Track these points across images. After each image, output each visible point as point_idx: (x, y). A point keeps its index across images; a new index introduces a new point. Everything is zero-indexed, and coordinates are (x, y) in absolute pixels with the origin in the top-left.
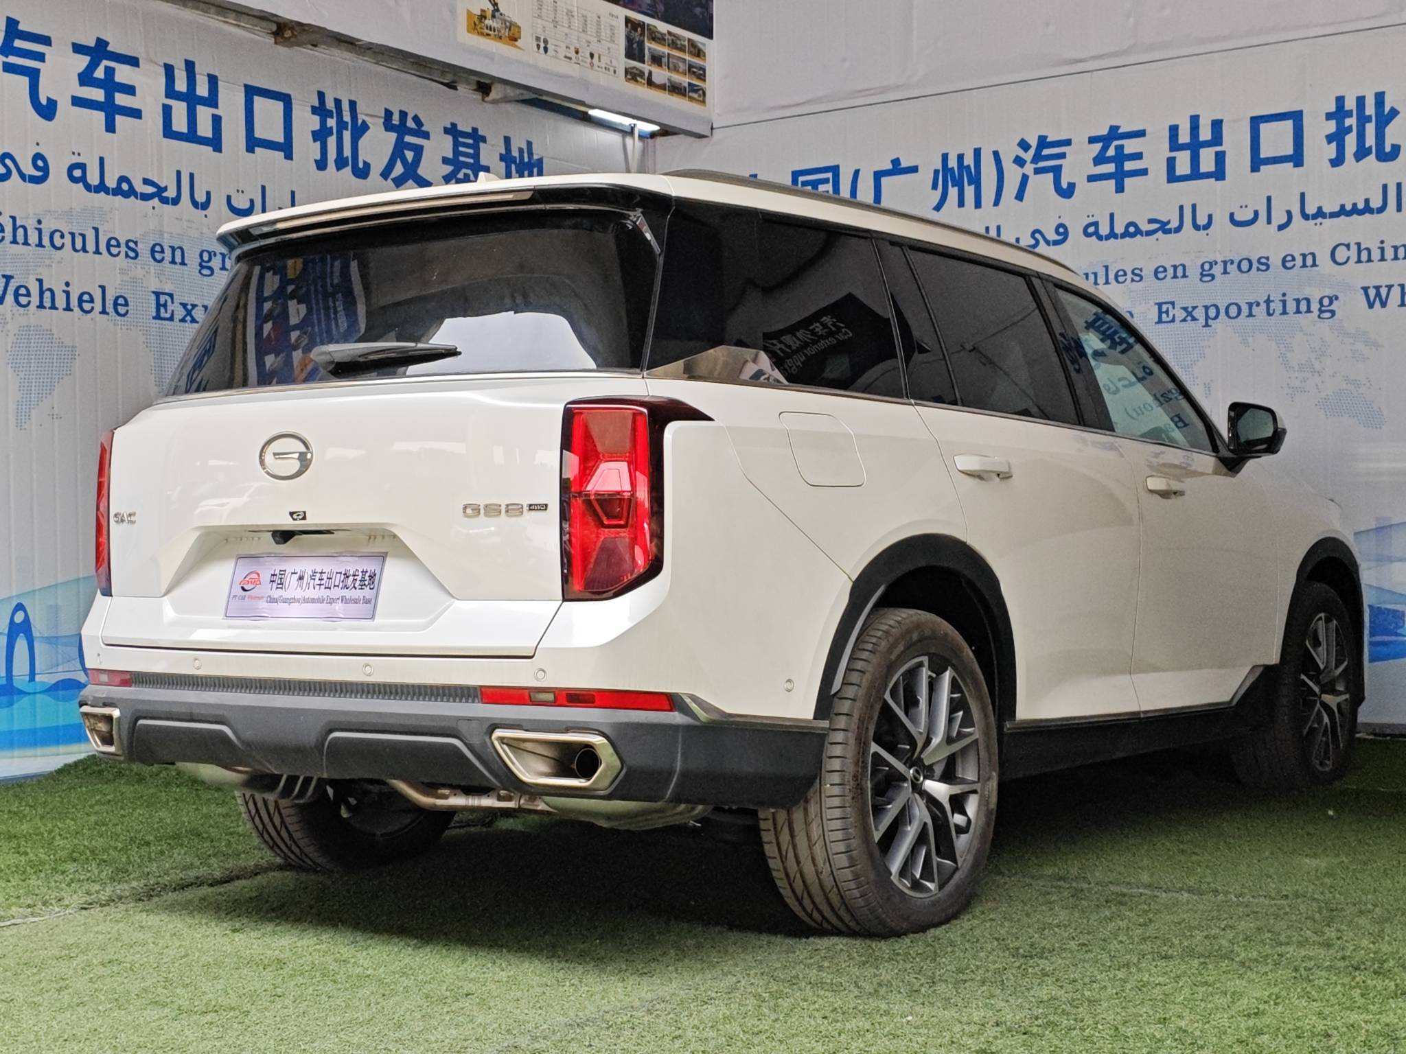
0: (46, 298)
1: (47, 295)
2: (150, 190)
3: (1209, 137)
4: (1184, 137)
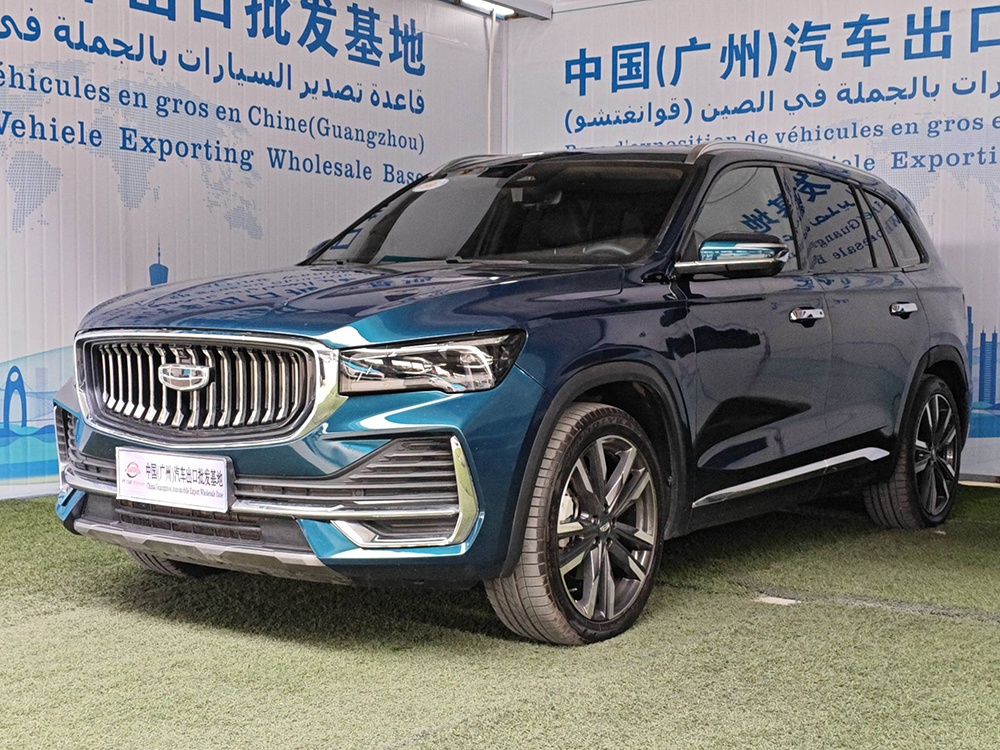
0: (37, 131)
1: (38, 127)
2: (120, 48)
3: (939, 25)
4: (919, 24)
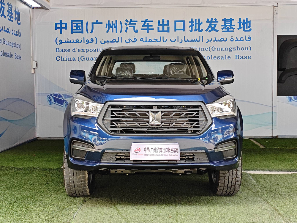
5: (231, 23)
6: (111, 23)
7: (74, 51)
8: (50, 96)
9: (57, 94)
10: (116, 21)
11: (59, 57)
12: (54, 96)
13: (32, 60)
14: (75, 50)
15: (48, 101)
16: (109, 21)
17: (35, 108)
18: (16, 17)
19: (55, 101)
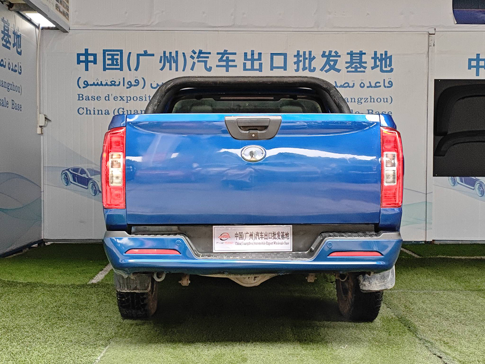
5: (361, 59)
6: (167, 54)
7: (107, 98)
8: (66, 171)
9: (78, 169)
10: (177, 52)
11: (83, 109)
12: (74, 171)
13: (38, 113)
14: (109, 97)
15: (63, 180)
16: (165, 53)
17: (42, 190)
18: (16, 42)
19: (74, 180)
